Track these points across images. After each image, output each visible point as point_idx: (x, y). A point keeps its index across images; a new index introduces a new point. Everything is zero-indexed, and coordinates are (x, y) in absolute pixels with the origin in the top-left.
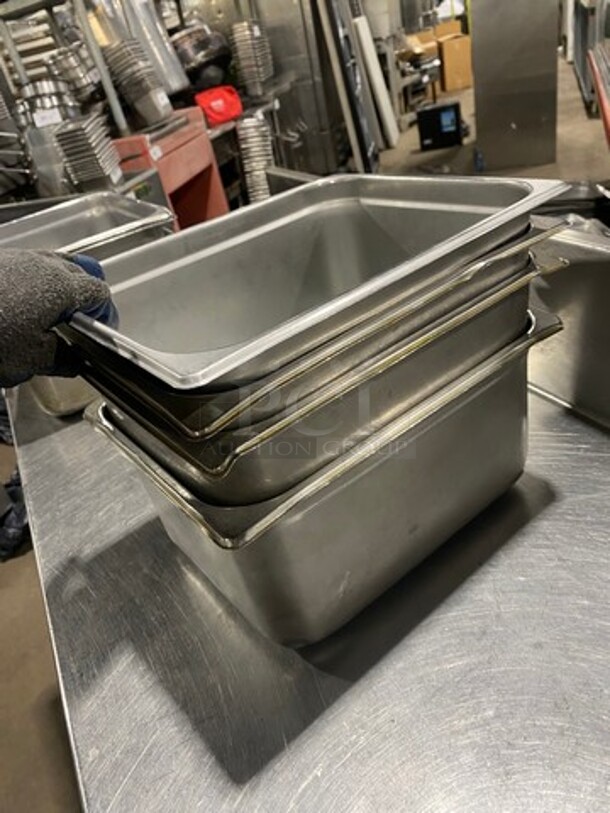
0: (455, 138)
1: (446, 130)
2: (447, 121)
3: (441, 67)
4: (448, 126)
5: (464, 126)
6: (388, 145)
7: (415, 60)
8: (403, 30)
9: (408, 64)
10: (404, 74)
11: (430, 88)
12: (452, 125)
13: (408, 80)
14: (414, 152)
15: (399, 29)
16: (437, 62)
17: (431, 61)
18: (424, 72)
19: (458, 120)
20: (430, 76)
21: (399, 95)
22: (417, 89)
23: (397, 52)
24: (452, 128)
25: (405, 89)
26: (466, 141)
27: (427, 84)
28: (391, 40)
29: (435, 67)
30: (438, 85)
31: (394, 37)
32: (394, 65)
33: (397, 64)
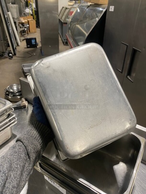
0: (35, 46)
1: (33, 44)
2: (33, 41)
3: (29, 27)
4: (33, 43)
5: (37, 43)
6: (18, 45)
7: (23, 24)
8: (20, 17)
9: (21, 25)
10: (20, 27)
11: (27, 31)
12: (34, 43)
13: (22, 29)
14: (25, 48)
15: (19, 16)
16: (28, 26)
17: (27, 25)
18: (25, 27)
19: (36, 42)
20: (27, 29)
21: (20, 32)
22: (24, 31)
23: (18, 22)
24: (35, 44)
25: (21, 31)
26: (38, 47)
27: (26, 30)
28: (17, 19)
29: (28, 27)
30: (28, 31)
31: (18, 18)
32: (18, 25)
33: (19, 25)
